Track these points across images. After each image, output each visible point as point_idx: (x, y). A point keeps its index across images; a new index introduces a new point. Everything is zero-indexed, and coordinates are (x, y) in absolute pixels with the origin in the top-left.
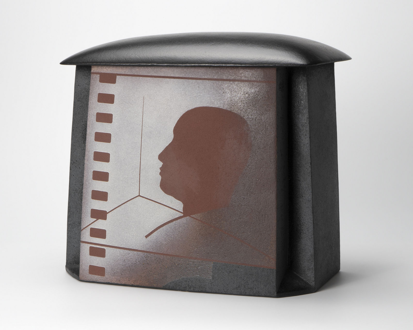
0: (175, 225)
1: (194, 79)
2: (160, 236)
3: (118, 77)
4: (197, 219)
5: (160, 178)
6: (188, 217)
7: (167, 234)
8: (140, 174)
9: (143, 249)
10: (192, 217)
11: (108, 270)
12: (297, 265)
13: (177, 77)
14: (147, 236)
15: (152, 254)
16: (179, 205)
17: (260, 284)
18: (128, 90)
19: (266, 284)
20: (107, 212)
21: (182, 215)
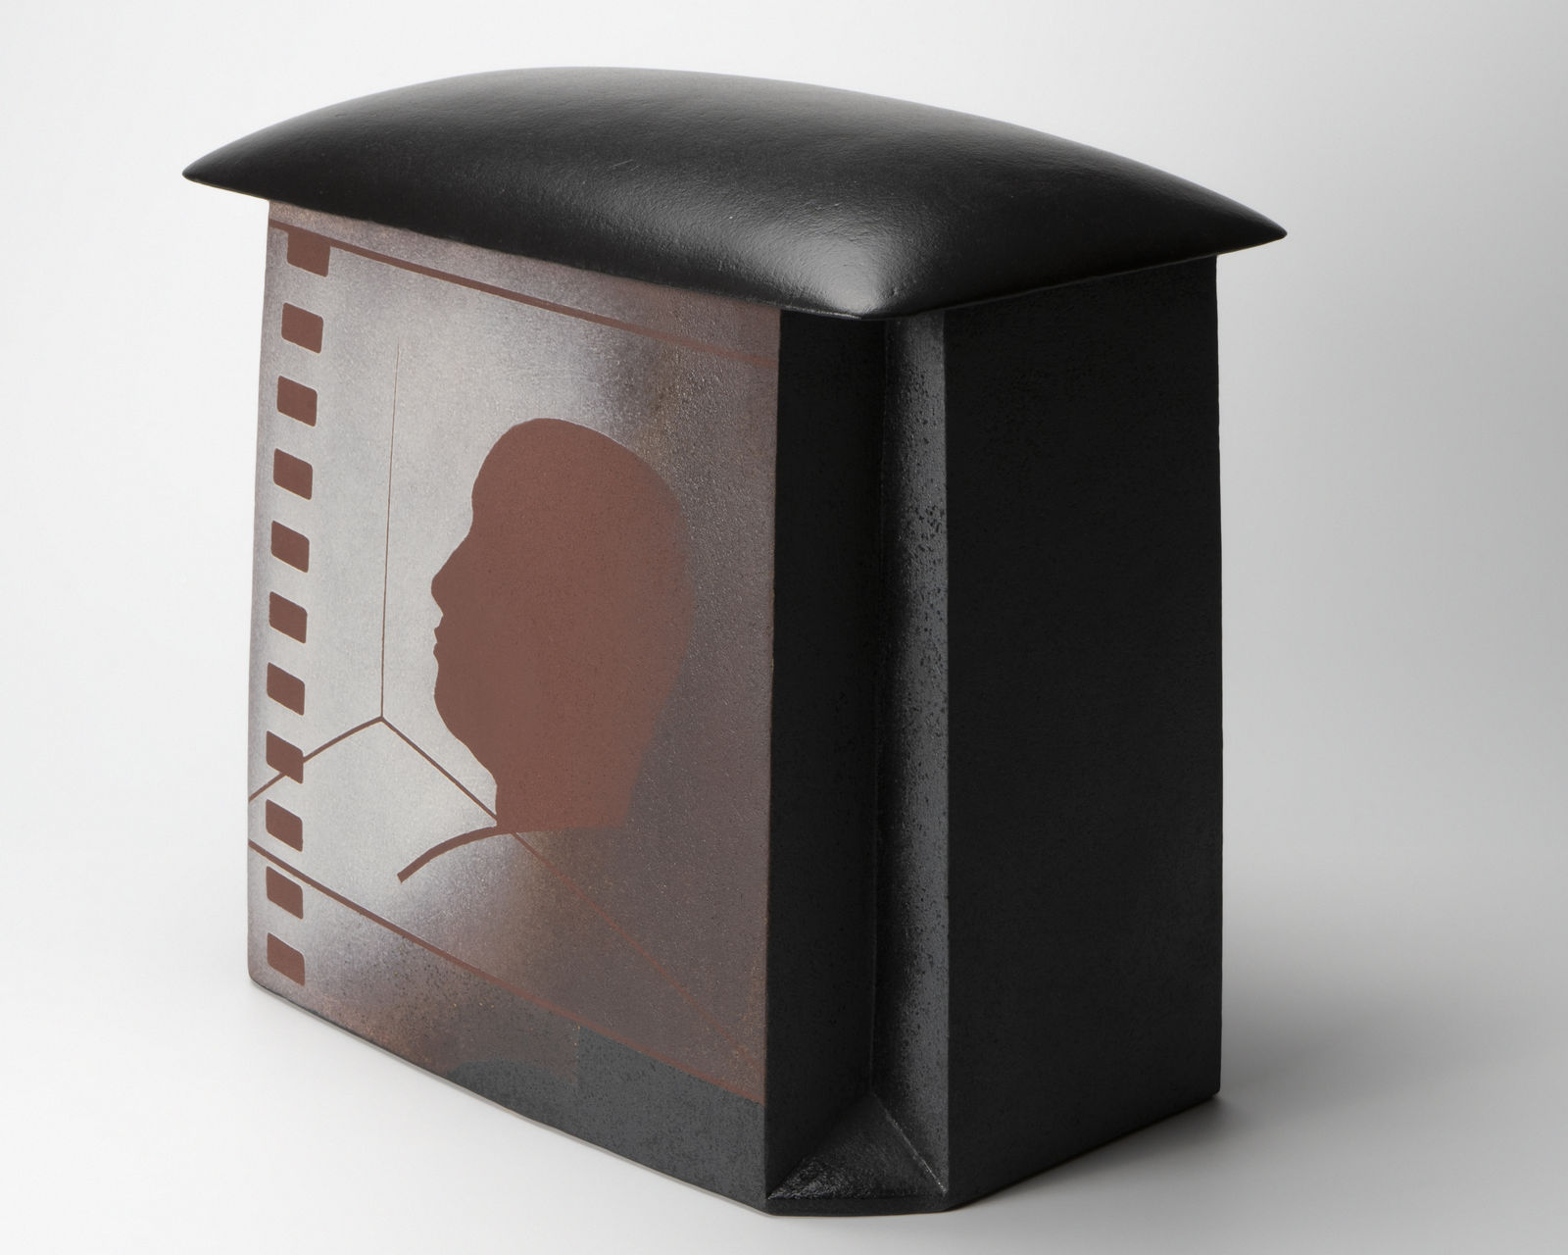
0: (475, 855)
1: (535, 305)
2: (436, 885)
3: (334, 252)
4: (533, 852)
5: (433, 666)
6: (509, 837)
7: (453, 883)
8: (383, 639)
9: (392, 921)
10: (518, 838)
11: (310, 966)
12: (899, 1088)
13: (487, 285)
14: (404, 875)
15: (416, 946)
16: (483, 782)
17: (717, 1150)
18: (357, 309)
19: (734, 1155)
20: (305, 755)
21: (493, 823)
